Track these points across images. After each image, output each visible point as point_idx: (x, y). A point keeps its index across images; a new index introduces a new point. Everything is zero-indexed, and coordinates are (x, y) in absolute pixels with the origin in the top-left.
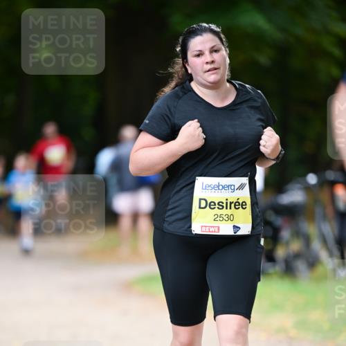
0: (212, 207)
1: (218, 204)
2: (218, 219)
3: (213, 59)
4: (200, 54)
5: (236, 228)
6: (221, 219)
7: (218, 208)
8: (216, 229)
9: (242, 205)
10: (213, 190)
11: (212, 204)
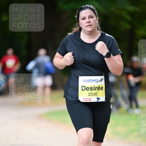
0: (88, 90)
1: (90, 88)
2: (90, 95)
3: (89, 21)
4: (84, 19)
5: (98, 99)
6: (92, 95)
7: (90, 90)
8: (90, 99)
9: (101, 88)
10: (88, 82)
11: (88, 88)
